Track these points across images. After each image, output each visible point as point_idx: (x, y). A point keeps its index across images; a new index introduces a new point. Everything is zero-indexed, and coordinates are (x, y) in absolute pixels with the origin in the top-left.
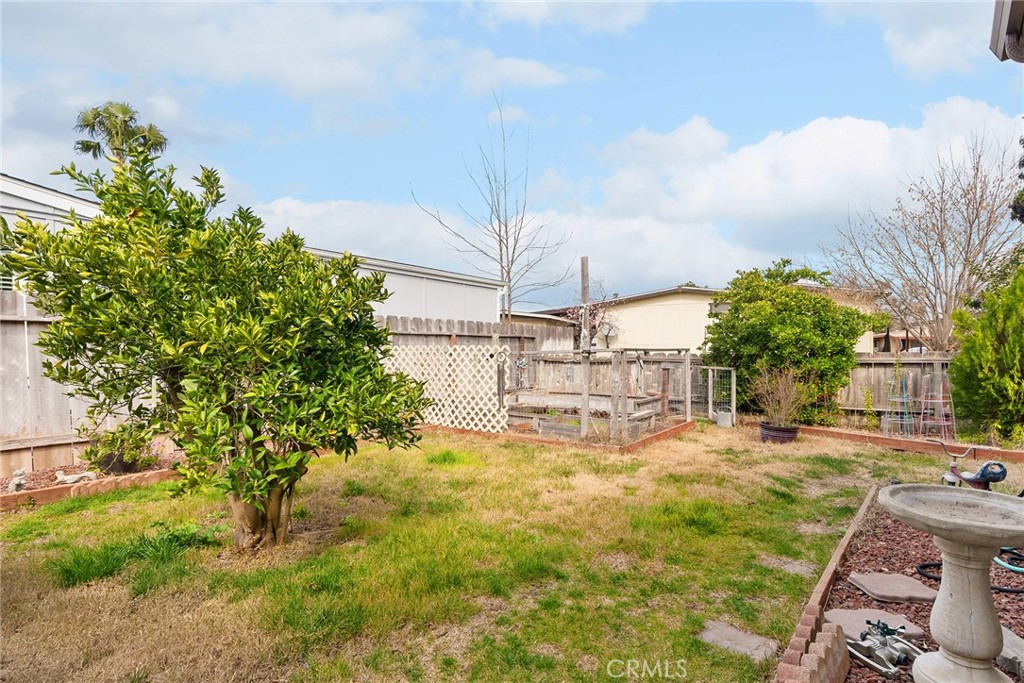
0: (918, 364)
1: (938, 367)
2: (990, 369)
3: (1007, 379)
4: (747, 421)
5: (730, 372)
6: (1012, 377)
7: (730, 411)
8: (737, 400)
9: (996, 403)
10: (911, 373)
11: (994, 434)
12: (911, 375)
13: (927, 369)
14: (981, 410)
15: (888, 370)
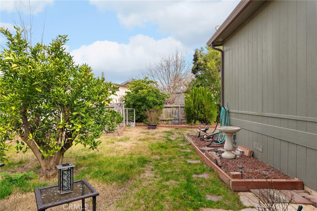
0: (176, 107)
1: (180, 108)
2: (193, 108)
3: (195, 110)
4: (138, 125)
5: (133, 110)
6: (196, 110)
7: (133, 122)
8: (136, 119)
9: (193, 116)
10: (174, 109)
11: (193, 123)
12: (174, 110)
13: (178, 108)
14: (190, 118)
15: (170, 109)
